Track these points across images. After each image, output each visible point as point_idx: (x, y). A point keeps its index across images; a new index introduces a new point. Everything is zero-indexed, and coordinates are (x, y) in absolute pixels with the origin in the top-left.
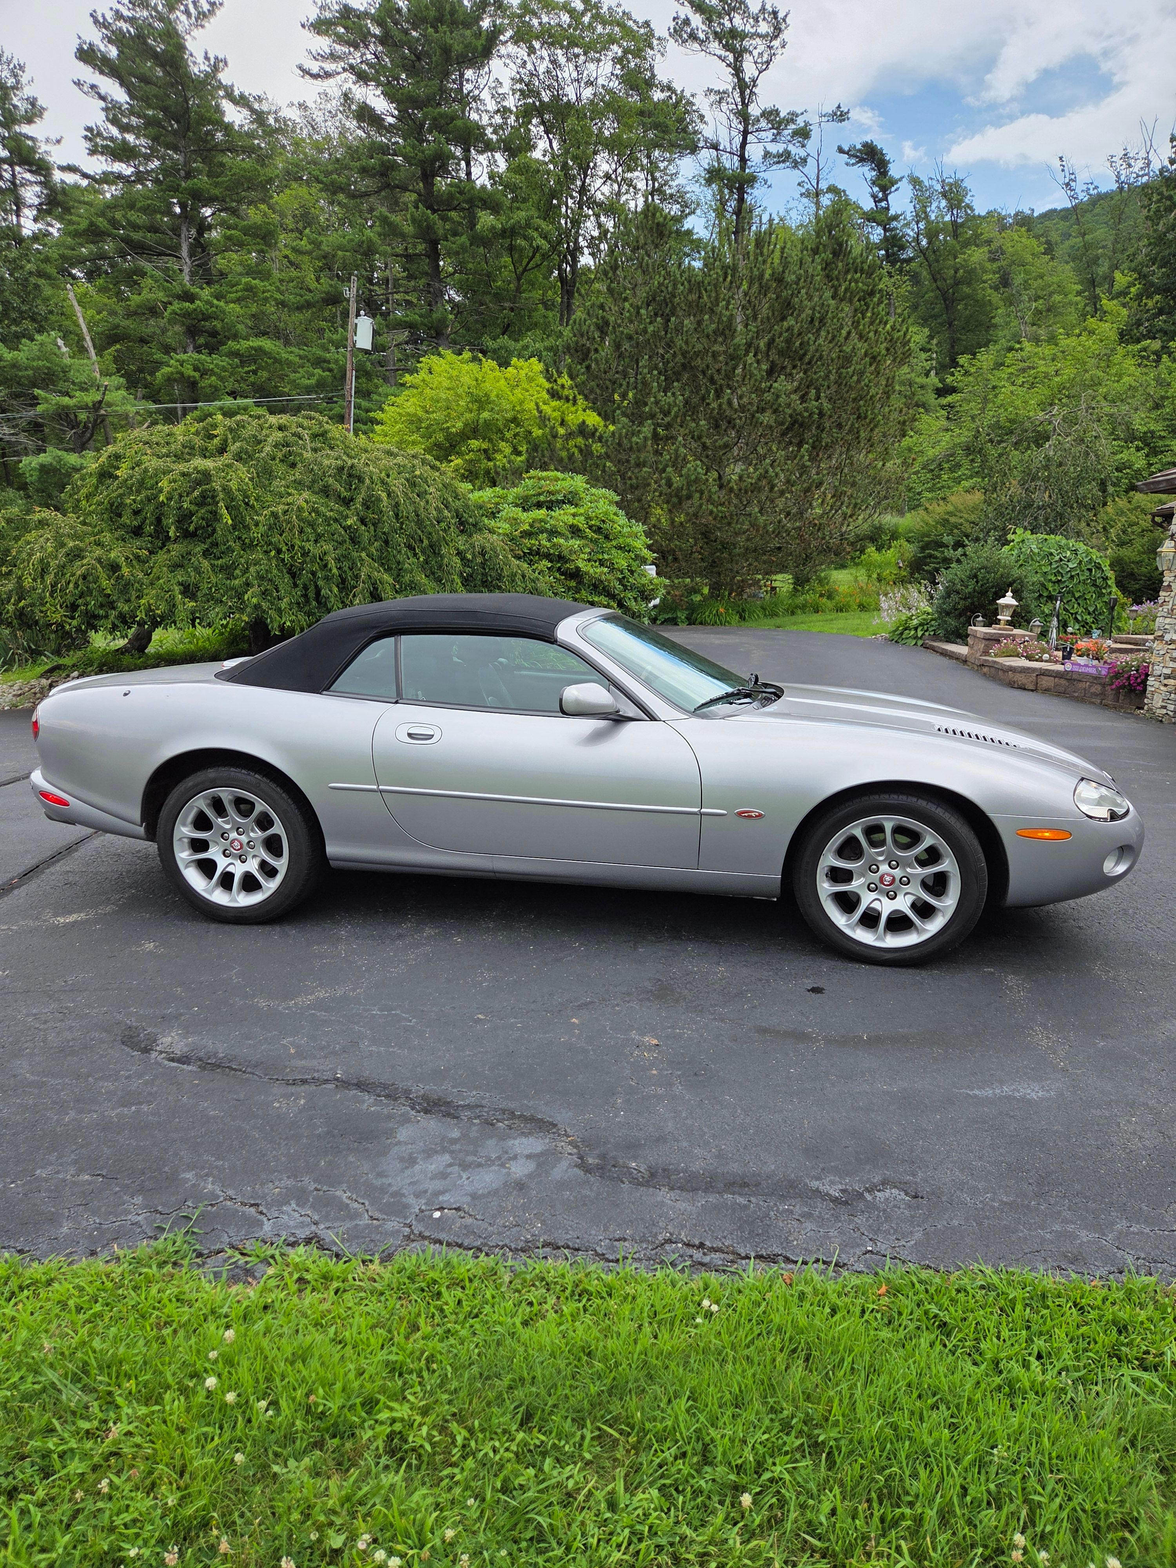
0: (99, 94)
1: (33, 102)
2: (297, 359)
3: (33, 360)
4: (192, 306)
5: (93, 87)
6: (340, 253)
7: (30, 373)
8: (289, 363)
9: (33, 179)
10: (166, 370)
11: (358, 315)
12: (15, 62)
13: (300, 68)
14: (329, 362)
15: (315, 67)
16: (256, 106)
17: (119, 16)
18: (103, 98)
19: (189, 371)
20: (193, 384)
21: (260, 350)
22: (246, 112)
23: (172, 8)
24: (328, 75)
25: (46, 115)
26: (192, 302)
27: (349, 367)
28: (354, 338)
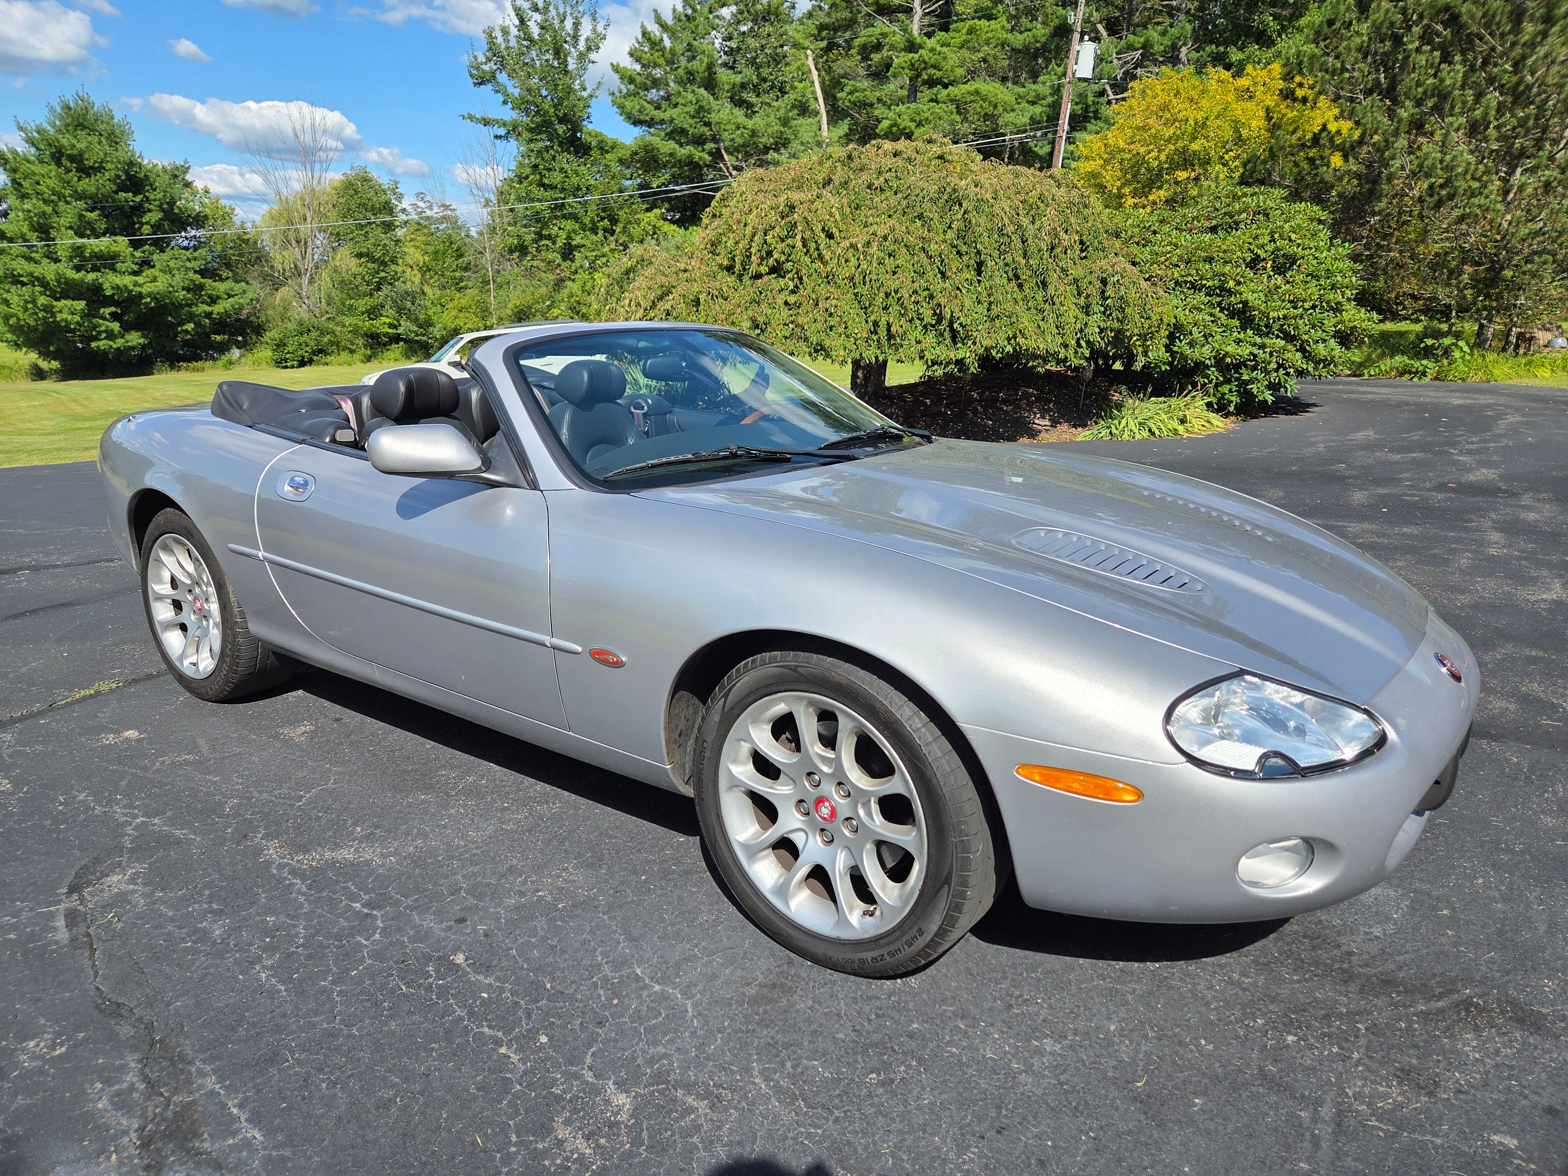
2: (1014, 98)
4: (916, 57)
10: (885, 124)
11: (1082, 41)
21: (976, 93)
26: (917, 52)
27: (1064, 99)
28: (1075, 67)
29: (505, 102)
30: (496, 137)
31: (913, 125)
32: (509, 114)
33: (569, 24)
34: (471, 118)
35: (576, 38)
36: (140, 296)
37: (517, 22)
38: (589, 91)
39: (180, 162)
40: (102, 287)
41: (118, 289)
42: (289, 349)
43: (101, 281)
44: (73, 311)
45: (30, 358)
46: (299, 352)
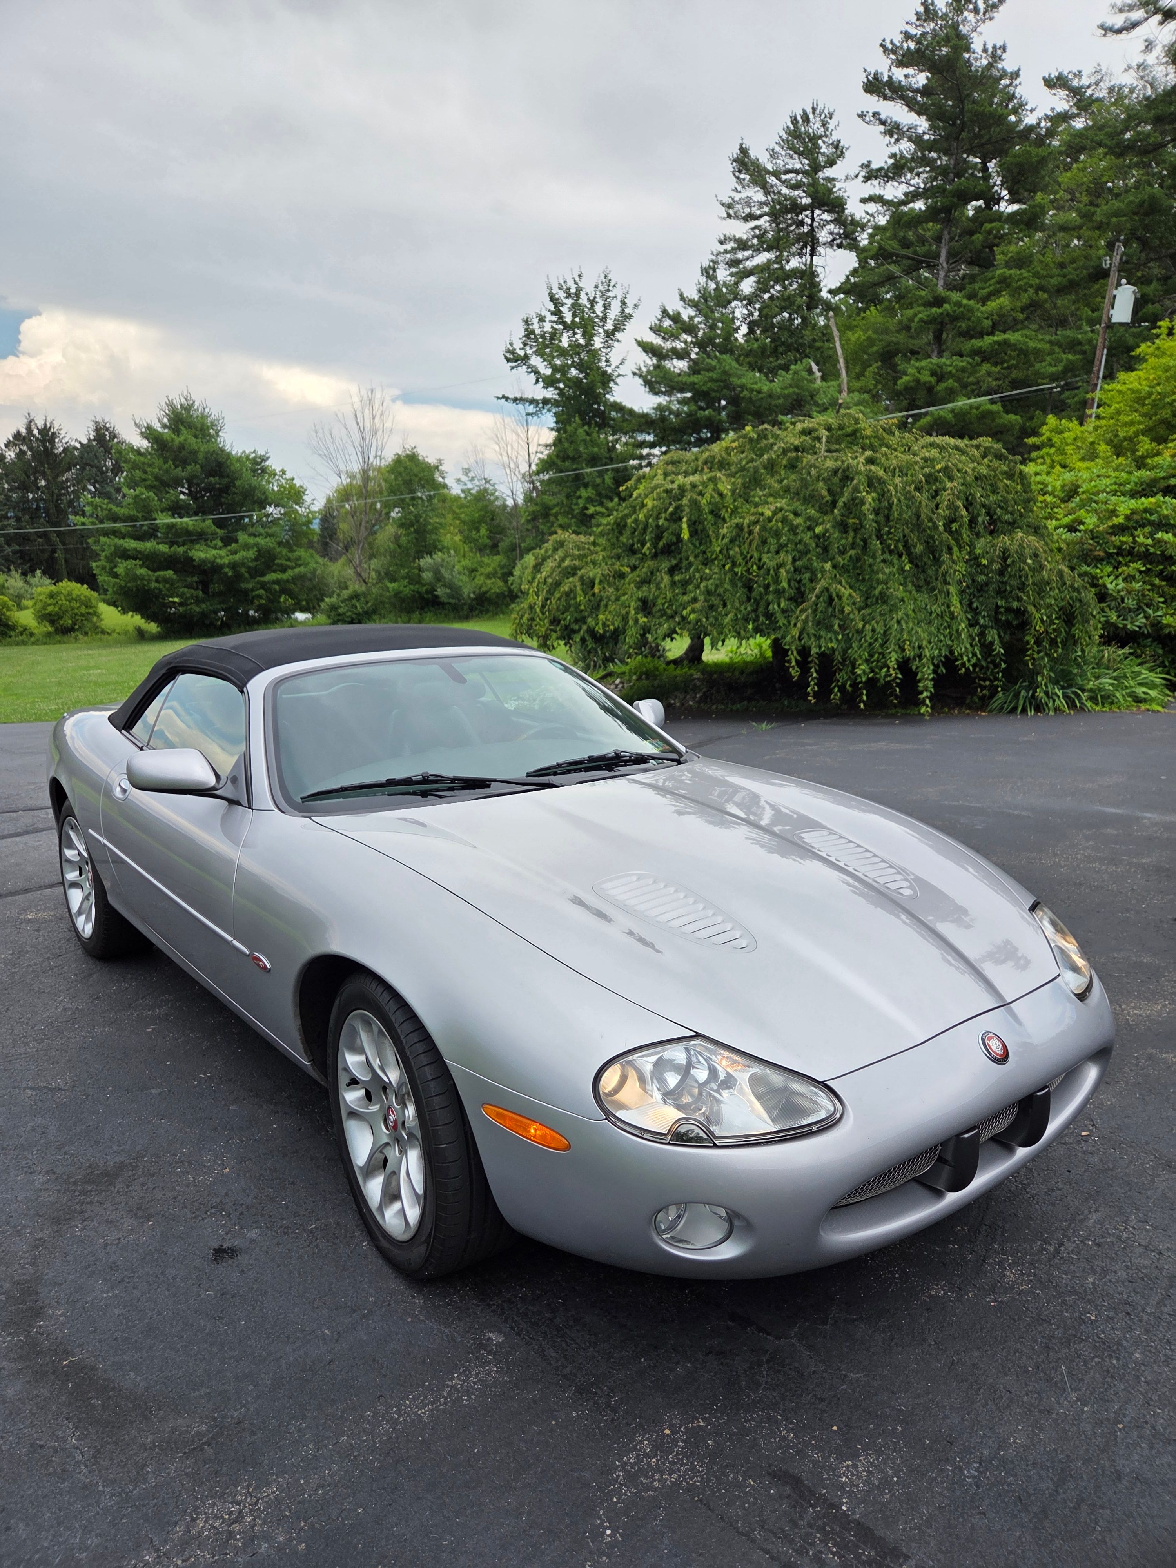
0: (880, 119)
1: (837, 145)
2: (1047, 346)
3: (786, 388)
4: (939, 311)
5: (875, 114)
6: (1114, 220)
7: (781, 401)
8: (1037, 352)
9: (829, 218)
10: (906, 379)
11: (1119, 284)
12: (826, 112)
13: (1102, 27)
14: (1080, 343)
15: (1118, 21)
16: (1075, 83)
17: (907, 36)
18: (883, 123)
19: (926, 377)
20: (930, 389)
21: (1005, 343)
22: (1063, 93)
23: (959, 10)
24: (1135, 25)
25: (847, 154)
26: (940, 306)
27: (1100, 344)
28: (1112, 312)
29: (537, 381)
30: (528, 414)
31: (933, 380)
32: (540, 392)
33: (599, 309)
34: (507, 399)
35: (604, 319)
36: (221, 567)
37: (552, 308)
38: (613, 367)
39: (261, 452)
40: (192, 559)
41: (203, 561)
42: (341, 611)
43: (190, 554)
44: (166, 580)
45: (135, 620)
46: (349, 614)
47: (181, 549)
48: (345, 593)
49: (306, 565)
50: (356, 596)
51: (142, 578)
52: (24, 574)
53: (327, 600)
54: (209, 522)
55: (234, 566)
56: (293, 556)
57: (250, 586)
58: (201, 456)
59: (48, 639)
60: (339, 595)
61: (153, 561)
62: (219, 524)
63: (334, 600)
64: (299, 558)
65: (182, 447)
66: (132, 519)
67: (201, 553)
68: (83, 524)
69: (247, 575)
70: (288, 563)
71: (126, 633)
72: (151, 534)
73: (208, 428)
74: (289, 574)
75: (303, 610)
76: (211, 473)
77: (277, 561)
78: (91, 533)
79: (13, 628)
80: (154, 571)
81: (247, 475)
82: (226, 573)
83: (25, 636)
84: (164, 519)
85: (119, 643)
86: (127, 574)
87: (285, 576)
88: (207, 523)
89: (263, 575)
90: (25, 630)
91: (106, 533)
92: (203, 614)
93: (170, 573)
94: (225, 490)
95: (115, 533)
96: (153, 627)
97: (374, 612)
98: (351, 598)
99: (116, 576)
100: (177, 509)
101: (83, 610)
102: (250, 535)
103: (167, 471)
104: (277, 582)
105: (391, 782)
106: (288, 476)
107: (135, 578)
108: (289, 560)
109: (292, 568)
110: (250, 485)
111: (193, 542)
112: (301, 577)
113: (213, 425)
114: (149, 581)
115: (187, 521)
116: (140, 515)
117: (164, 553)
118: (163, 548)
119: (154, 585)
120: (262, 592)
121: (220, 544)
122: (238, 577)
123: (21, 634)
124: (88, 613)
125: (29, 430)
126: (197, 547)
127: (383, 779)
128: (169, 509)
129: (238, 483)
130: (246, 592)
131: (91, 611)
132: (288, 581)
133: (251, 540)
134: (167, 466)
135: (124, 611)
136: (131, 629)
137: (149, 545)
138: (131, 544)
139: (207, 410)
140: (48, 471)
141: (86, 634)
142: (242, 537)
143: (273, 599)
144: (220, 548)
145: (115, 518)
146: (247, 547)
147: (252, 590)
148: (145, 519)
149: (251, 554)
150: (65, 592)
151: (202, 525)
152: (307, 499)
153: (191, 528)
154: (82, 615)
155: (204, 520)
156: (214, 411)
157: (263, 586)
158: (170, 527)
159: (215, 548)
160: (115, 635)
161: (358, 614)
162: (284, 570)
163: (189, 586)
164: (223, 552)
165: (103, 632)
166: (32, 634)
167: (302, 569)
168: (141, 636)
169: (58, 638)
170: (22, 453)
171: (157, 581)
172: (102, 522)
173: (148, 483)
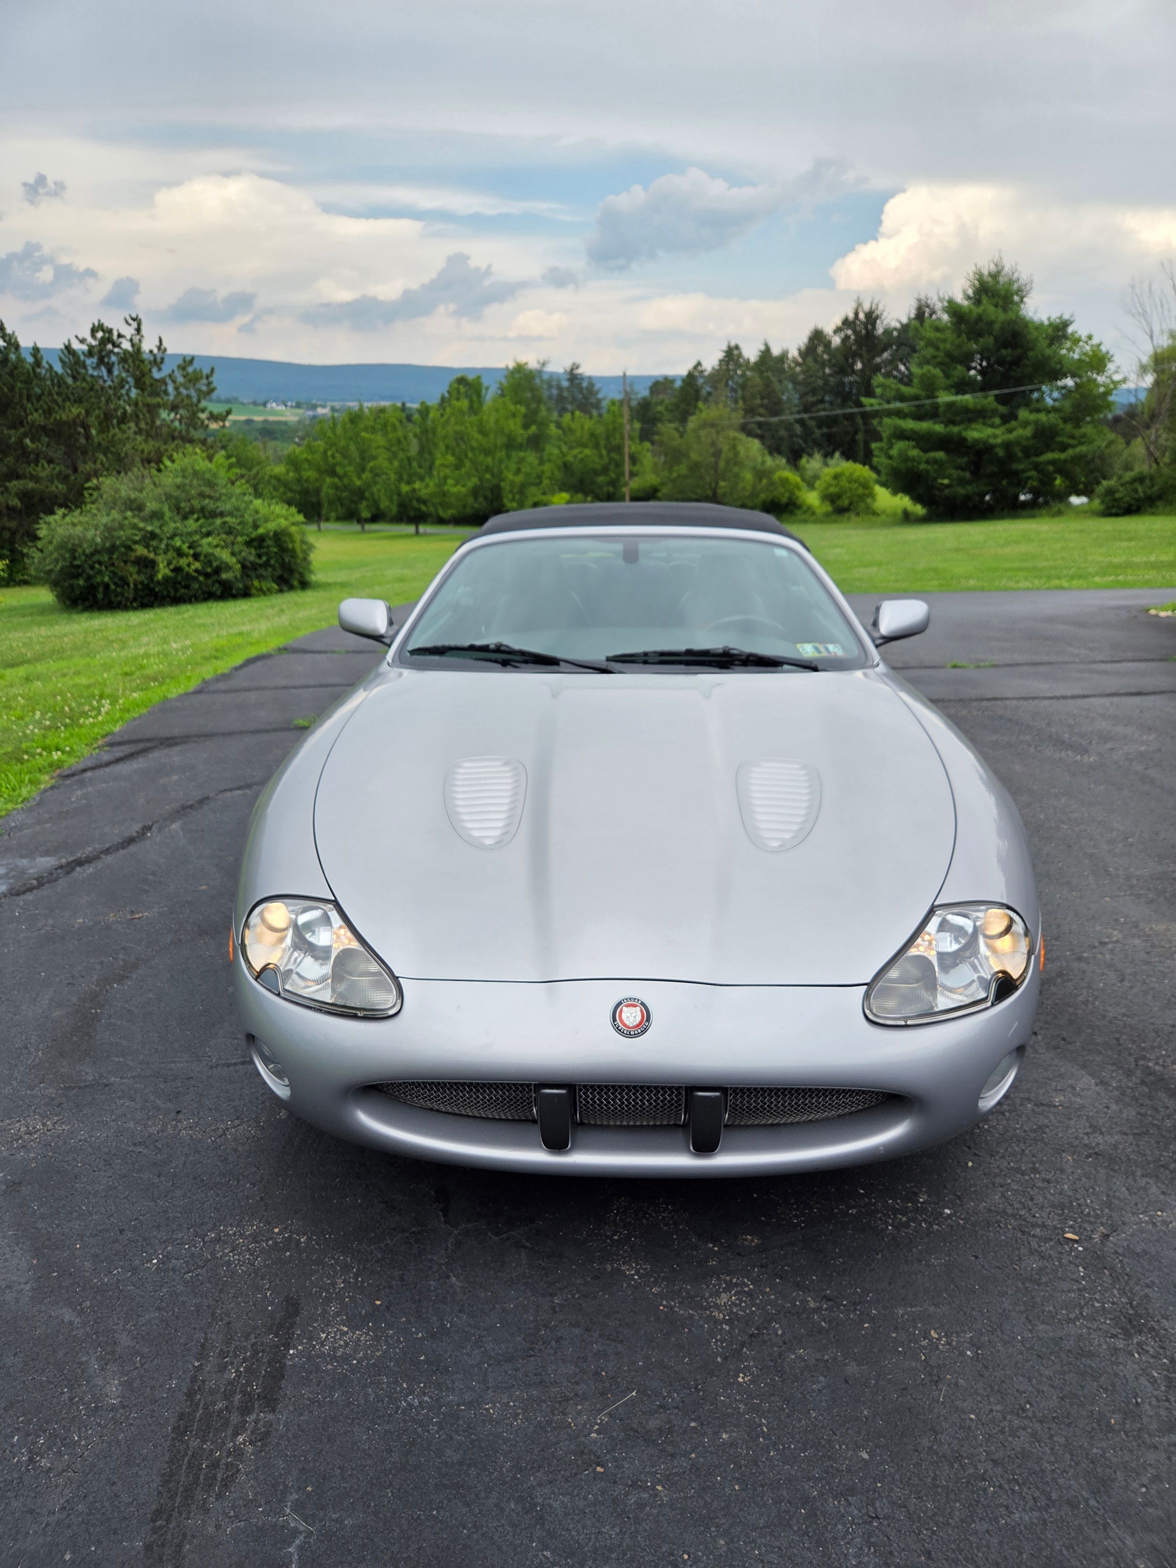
36: (993, 447)
40: (964, 440)
41: (977, 441)
42: (1118, 495)
43: (964, 434)
44: (935, 461)
45: (903, 502)
46: (1128, 499)
47: (955, 429)
48: (1128, 476)
49: (1091, 442)
50: (1141, 479)
51: (913, 459)
52: (826, 456)
53: (1104, 483)
54: (991, 399)
55: (1007, 446)
56: (1077, 433)
57: (1021, 467)
58: (997, 326)
59: (827, 519)
60: (1120, 477)
61: (926, 442)
62: (1002, 400)
63: (1111, 483)
64: (1084, 435)
65: (979, 318)
66: (916, 398)
67: (976, 433)
68: (872, 405)
69: (1020, 455)
70: (1072, 442)
71: (894, 514)
72: (933, 414)
73: (1012, 295)
74: (1070, 452)
75: (1078, 494)
76: (1005, 345)
77: (1058, 439)
78: (876, 414)
79: (799, 507)
80: (925, 451)
81: (1043, 344)
82: (997, 454)
83: (809, 515)
84: (945, 398)
85: (885, 525)
86: (900, 455)
87: (1062, 456)
88: (989, 399)
89: (1038, 454)
90: (810, 510)
91: (890, 413)
92: (968, 497)
93: (940, 455)
94: (1016, 362)
95: (899, 414)
96: (919, 510)
97: (1160, 497)
98: (1134, 480)
99: (890, 457)
100: (962, 387)
101: (860, 491)
102: (1031, 411)
103: (959, 346)
104: (1053, 462)
105: (472, 648)
106: (1095, 341)
107: (906, 459)
108: (1072, 437)
109: (1073, 447)
110: (1043, 356)
111: (970, 420)
112: (1080, 457)
113: (1020, 290)
114: (919, 463)
115: (967, 398)
116: (923, 394)
117: (938, 433)
118: (939, 428)
119: (923, 466)
120: (1033, 473)
121: (997, 421)
122: (1011, 456)
123: (805, 512)
124: (864, 495)
125: (856, 314)
126: (973, 426)
127: (466, 643)
128: (952, 386)
129: (1030, 354)
130: (1016, 473)
131: (866, 492)
132: (1065, 461)
133: (1033, 417)
134: (960, 340)
135: (895, 493)
136: (899, 511)
137: (924, 426)
138: (910, 424)
139: (1016, 275)
140: (865, 354)
141: (858, 514)
142: (1023, 414)
143: (1046, 481)
144: (997, 427)
145: (902, 398)
146: (1025, 424)
147: (1024, 471)
148: (928, 397)
149: (1028, 432)
150: (847, 473)
151: (985, 402)
152: (1111, 367)
153: (971, 406)
154: (859, 496)
155: (986, 397)
156: (1023, 274)
157: (1036, 467)
158: (950, 405)
159: (992, 426)
160: (883, 517)
161: (1138, 500)
162: (1064, 448)
163: (957, 468)
164: (998, 432)
165: (875, 513)
166: (813, 513)
167: (1082, 449)
168: (907, 518)
169: (834, 517)
170: (847, 337)
171: (927, 462)
172: (888, 402)
173: (939, 360)
